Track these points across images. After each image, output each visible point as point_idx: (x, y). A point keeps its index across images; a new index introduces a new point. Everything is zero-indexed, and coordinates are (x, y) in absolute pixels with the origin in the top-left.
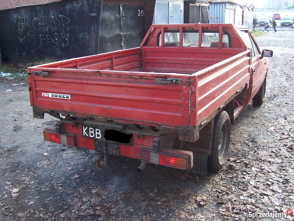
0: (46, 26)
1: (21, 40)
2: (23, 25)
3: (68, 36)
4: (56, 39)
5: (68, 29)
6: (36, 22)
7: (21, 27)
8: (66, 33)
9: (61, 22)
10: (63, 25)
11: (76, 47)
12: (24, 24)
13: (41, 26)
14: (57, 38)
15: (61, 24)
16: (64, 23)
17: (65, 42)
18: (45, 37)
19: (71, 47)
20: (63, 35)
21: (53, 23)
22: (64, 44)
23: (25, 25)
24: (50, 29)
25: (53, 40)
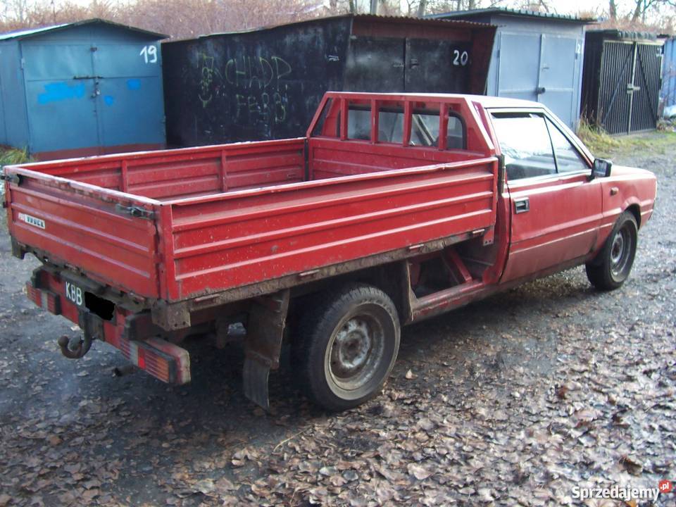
0: (248, 77)
1: (205, 103)
2: (210, 72)
3: (286, 100)
4: (265, 106)
5: (286, 86)
6: (233, 68)
7: (206, 76)
8: (283, 95)
9: (275, 70)
10: (278, 77)
11: (298, 124)
12: (212, 71)
13: (241, 76)
14: (266, 102)
15: (275, 76)
16: (280, 73)
17: (280, 112)
18: (245, 100)
19: (289, 125)
20: (278, 99)
21: (261, 72)
22: (279, 118)
23: (213, 74)
24: (255, 84)
25: (259, 108)
